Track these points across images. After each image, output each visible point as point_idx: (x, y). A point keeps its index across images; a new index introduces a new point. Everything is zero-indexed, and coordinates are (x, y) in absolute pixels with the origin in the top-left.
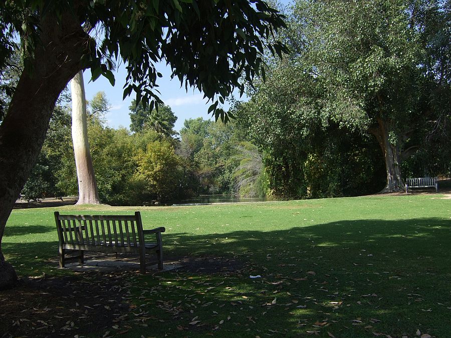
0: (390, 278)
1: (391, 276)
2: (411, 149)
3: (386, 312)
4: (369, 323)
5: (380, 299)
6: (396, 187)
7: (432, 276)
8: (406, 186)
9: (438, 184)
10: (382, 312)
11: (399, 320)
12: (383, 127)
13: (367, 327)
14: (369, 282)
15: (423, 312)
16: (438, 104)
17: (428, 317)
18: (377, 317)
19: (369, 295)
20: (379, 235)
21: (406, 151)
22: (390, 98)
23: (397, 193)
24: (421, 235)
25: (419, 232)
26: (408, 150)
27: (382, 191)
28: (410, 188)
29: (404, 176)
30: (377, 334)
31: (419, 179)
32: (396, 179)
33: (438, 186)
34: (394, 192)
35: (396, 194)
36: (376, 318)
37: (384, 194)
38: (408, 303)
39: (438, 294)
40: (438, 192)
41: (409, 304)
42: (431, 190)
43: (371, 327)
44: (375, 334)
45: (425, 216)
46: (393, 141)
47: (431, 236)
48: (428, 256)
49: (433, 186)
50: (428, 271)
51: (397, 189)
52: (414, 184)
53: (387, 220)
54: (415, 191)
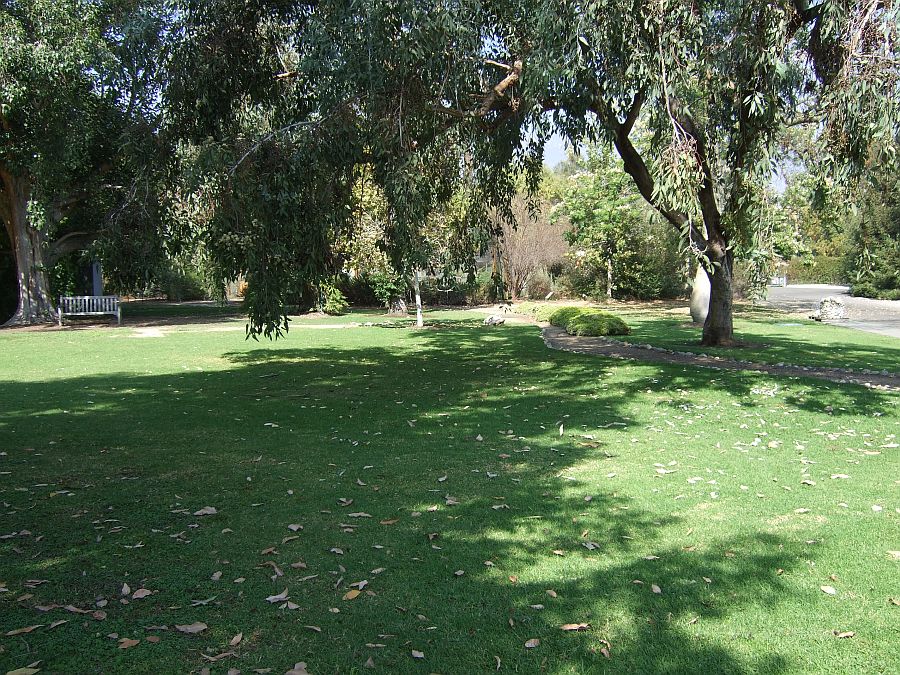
0: (52, 495)
1: (53, 491)
2: (69, 238)
3: (56, 561)
4: (26, 590)
5: (38, 539)
6: (38, 315)
7: (133, 481)
8: (60, 311)
9: (122, 309)
10: (49, 563)
11: (84, 573)
12: (12, 189)
13: (22, 598)
14: (9, 509)
15: (128, 550)
16: (137, 152)
17: (139, 558)
18: (41, 574)
19: (14, 533)
20: (16, 413)
21: (59, 241)
22: (30, 130)
23: (42, 327)
24: (100, 407)
25: (96, 403)
26: (62, 239)
27: (7, 323)
28: (66, 317)
29: (55, 292)
30: (46, 609)
31: (87, 298)
32: (38, 297)
33: (122, 314)
34: (33, 323)
35: (37, 328)
36: (37, 578)
37: (12, 327)
38: (96, 537)
39: (149, 515)
40: (123, 324)
41: (99, 539)
42: (108, 320)
43: (30, 596)
44: (42, 608)
45: (103, 371)
46: (36, 220)
47: (119, 409)
48: (119, 445)
49: (111, 313)
50: (125, 475)
51: (40, 319)
52: (76, 308)
53: (27, 380)
54: (76, 322)
